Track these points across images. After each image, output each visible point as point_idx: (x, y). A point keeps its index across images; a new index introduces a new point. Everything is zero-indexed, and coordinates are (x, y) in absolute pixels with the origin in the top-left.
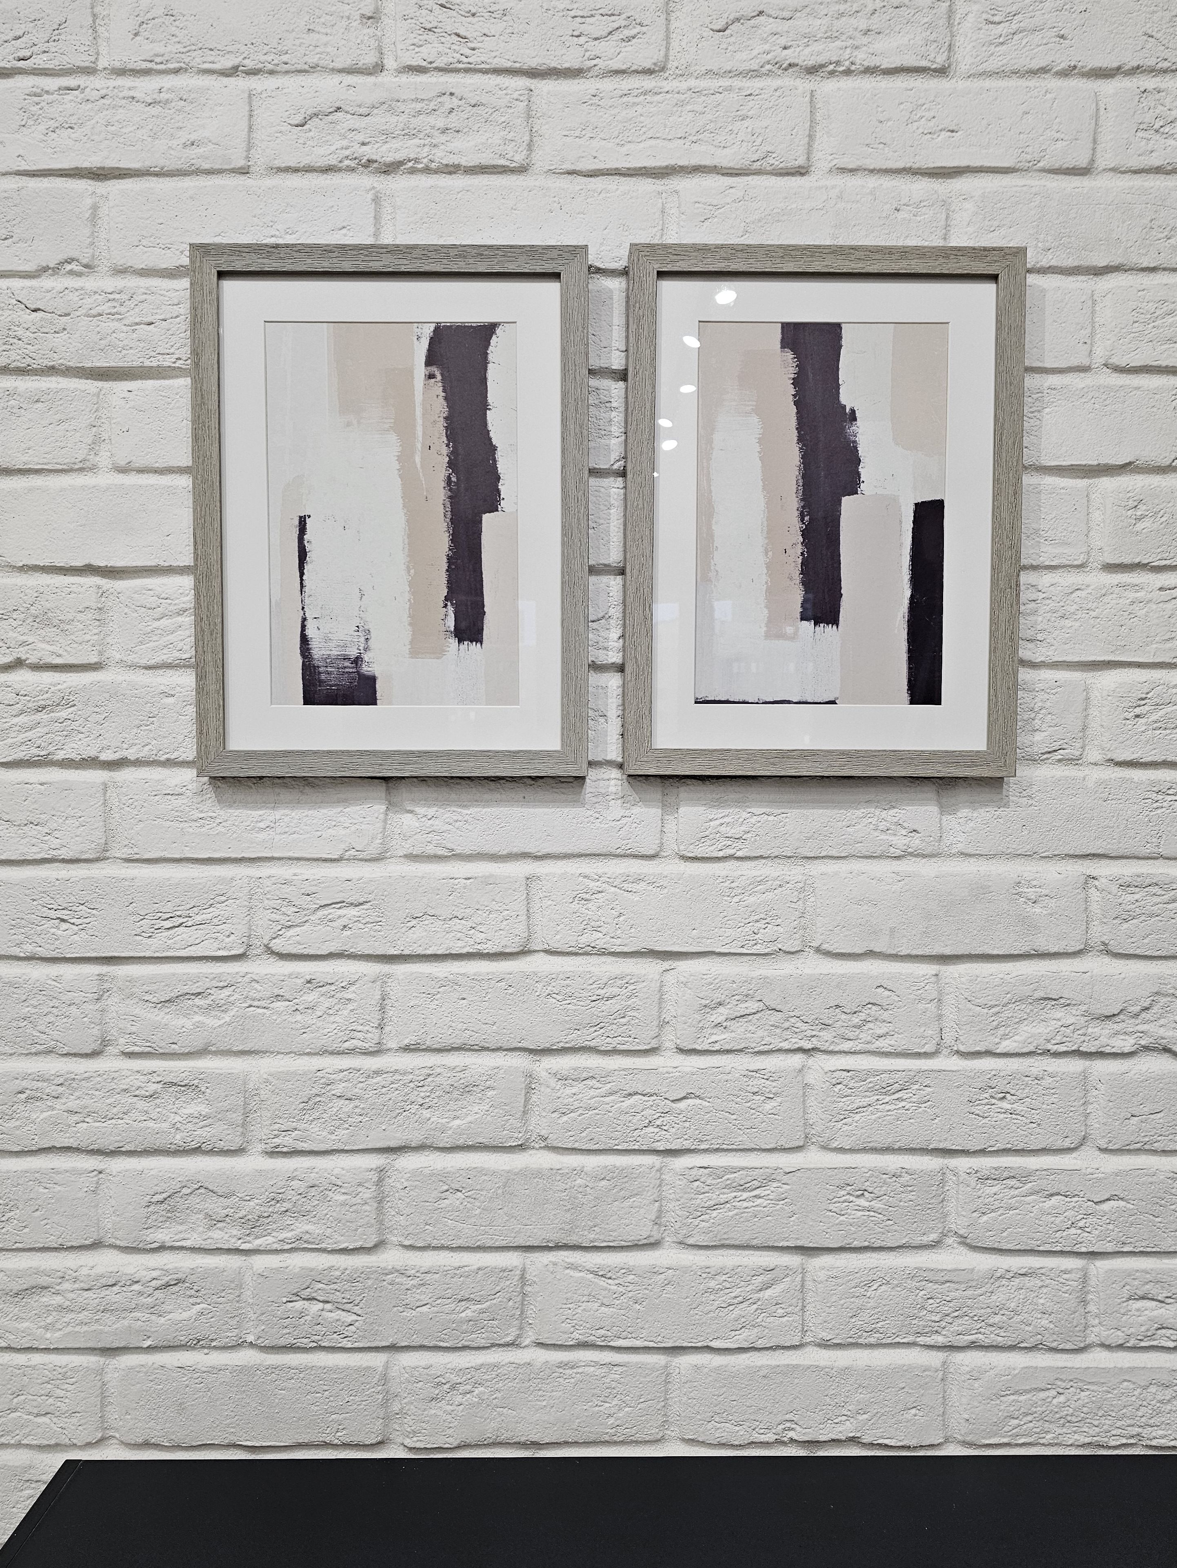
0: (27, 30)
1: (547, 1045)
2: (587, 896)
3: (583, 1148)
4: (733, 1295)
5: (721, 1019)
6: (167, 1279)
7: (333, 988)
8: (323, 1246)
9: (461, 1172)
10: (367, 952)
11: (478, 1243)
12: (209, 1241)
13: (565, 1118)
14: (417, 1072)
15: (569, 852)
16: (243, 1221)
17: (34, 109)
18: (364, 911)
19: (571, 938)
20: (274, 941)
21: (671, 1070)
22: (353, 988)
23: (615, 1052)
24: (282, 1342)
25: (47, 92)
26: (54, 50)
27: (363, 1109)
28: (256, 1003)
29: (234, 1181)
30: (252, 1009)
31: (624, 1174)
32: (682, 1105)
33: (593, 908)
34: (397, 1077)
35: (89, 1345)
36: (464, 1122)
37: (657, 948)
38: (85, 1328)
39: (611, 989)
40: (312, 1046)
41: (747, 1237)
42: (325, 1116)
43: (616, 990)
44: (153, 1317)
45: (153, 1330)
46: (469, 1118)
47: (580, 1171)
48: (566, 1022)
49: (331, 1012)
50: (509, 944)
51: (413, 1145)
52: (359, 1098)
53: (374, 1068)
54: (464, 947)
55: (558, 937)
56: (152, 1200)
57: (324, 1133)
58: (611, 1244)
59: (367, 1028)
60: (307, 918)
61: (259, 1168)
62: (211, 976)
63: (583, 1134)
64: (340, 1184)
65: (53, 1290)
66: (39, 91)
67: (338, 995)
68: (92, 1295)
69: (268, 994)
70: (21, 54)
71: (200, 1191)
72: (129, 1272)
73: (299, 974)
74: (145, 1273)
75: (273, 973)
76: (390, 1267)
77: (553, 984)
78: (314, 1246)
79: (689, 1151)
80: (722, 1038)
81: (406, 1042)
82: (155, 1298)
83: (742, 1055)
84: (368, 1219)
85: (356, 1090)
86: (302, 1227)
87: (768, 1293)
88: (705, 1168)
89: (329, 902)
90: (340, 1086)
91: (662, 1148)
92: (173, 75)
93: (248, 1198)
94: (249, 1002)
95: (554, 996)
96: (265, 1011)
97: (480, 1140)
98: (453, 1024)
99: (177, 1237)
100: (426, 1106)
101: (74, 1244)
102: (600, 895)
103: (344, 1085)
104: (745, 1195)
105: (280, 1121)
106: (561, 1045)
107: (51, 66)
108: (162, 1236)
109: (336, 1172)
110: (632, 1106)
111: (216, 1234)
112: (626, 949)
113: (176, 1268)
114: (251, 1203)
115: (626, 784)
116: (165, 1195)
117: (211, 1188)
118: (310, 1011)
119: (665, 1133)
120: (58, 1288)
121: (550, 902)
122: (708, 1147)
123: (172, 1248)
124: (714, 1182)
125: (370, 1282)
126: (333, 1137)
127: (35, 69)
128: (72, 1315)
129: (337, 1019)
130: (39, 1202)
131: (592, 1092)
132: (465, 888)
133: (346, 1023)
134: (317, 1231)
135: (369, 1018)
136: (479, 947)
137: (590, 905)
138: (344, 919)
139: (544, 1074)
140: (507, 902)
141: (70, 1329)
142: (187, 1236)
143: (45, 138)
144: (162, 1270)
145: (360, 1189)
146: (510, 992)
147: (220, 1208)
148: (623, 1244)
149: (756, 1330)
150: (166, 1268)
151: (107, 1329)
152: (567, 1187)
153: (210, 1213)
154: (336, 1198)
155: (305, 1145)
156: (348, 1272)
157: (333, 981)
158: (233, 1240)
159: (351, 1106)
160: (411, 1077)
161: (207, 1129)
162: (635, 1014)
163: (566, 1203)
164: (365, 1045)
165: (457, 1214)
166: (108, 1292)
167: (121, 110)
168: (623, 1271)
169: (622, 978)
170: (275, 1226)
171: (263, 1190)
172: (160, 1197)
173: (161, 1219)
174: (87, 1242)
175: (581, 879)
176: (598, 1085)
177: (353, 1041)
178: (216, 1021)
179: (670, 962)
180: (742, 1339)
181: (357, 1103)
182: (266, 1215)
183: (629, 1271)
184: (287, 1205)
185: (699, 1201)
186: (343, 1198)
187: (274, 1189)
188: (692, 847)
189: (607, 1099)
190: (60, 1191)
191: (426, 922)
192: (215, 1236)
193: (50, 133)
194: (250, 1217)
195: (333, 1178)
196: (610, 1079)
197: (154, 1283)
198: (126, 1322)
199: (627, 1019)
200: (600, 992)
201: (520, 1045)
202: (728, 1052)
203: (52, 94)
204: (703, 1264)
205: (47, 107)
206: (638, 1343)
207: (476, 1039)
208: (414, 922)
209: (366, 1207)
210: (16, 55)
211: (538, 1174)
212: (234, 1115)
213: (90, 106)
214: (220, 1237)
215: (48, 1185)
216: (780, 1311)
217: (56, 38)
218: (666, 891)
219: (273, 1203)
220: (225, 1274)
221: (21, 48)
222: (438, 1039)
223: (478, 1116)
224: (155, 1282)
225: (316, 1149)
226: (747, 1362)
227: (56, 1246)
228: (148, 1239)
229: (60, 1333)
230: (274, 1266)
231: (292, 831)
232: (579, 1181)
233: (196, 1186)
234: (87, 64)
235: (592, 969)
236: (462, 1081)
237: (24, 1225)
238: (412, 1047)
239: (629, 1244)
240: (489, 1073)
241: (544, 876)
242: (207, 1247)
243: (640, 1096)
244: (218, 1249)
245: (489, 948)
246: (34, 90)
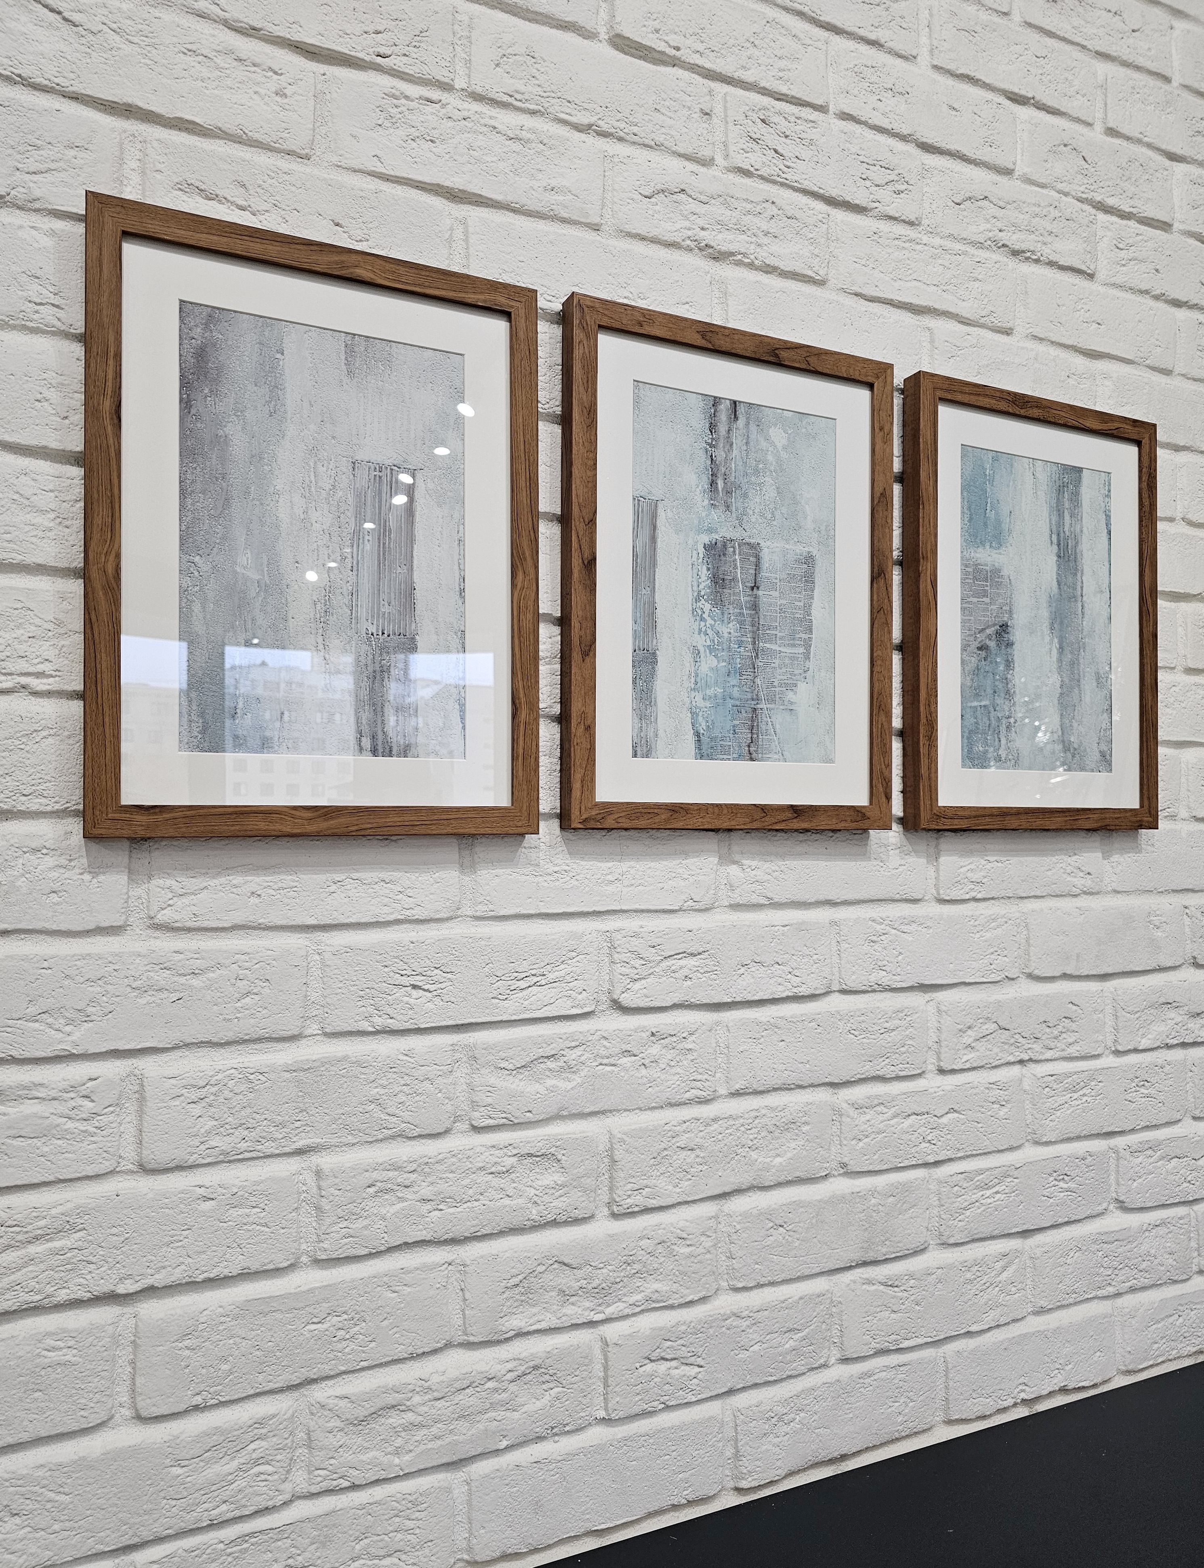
0: (388, 26)
1: (848, 1078)
2: (874, 938)
3: (876, 1169)
4: (982, 1282)
5: (969, 1041)
6: (523, 1368)
7: (674, 1039)
8: (670, 1302)
9: (783, 1208)
10: (705, 1002)
11: (799, 1274)
12: (564, 1318)
13: (861, 1144)
14: (747, 1116)
15: (862, 898)
16: (597, 1290)
17: (394, 111)
18: (702, 961)
19: (863, 978)
20: (623, 995)
21: (937, 1090)
22: (693, 1038)
23: (898, 1078)
24: (636, 1410)
25: (407, 98)
26: (415, 56)
27: (703, 1158)
28: (605, 1061)
29: (589, 1250)
30: (601, 1067)
31: (906, 1188)
32: (944, 1120)
33: (880, 949)
34: (731, 1122)
35: (444, 1461)
36: (785, 1159)
37: (926, 982)
38: (439, 1443)
39: (895, 1022)
40: (657, 1100)
41: (990, 1229)
42: (670, 1169)
43: (897, 1022)
44: (508, 1414)
45: (509, 1427)
46: (789, 1155)
47: (873, 1192)
48: (862, 1055)
49: (672, 1063)
50: (819, 986)
51: (744, 1187)
52: (700, 1147)
53: (712, 1116)
54: (784, 991)
55: (854, 977)
56: (509, 1285)
57: (670, 1187)
58: (898, 1254)
59: (706, 1076)
60: (652, 970)
61: (610, 1232)
62: (564, 1037)
63: (876, 1157)
64: (685, 1236)
65: (401, 1408)
66: (398, 93)
67: (680, 1046)
68: (445, 1404)
69: (617, 1050)
70: (383, 50)
71: (554, 1266)
72: (483, 1370)
73: (645, 1027)
74: (499, 1367)
75: (621, 1028)
76: (728, 1312)
77: (852, 1021)
78: (662, 1304)
79: (950, 1160)
80: (970, 1058)
81: (737, 1087)
82: (510, 1392)
83: (982, 1071)
84: (710, 1267)
85: (697, 1140)
86: (652, 1286)
87: (1005, 1275)
88: (962, 1173)
89: (673, 953)
90: (684, 1138)
91: (932, 1161)
92: (529, 116)
93: (602, 1265)
94: (600, 1060)
95: (853, 1032)
96: (613, 1068)
97: (798, 1174)
98: (775, 1066)
99: (531, 1321)
100: (754, 1147)
101: (426, 1350)
102: (883, 938)
103: (687, 1135)
104: (988, 1193)
105: (633, 1180)
106: (858, 1076)
107: (411, 72)
108: (517, 1322)
109: (682, 1224)
110: (911, 1126)
111: (569, 1310)
112: (904, 985)
113: (532, 1355)
114: (604, 1271)
115: (902, 836)
116: (520, 1277)
117: (566, 1261)
118: (654, 1065)
119: (933, 1146)
120: (408, 1403)
121: (847, 946)
122: (963, 1154)
123: (528, 1333)
124: (968, 1185)
125: (711, 1331)
126: (678, 1190)
127: (394, 70)
128: (425, 1431)
129: (678, 1070)
130: (387, 1309)
131: (881, 1117)
132: (783, 934)
133: (688, 1073)
134: (665, 1288)
135: (707, 1066)
136: (795, 990)
137: (876, 947)
138: (685, 970)
139: (845, 1105)
140: (816, 946)
141: (422, 1447)
142: (541, 1318)
143: (404, 145)
144: (519, 1359)
145: (703, 1238)
146: (819, 1031)
147: (573, 1282)
148: (907, 1252)
149: (999, 1310)
150: (522, 1356)
151: (461, 1438)
152: (865, 1207)
153: (564, 1288)
154: (682, 1251)
155: (654, 1202)
156: (693, 1324)
157: (675, 1032)
158: (586, 1313)
159: (693, 1156)
160: (742, 1121)
161: (562, 1199)
162: (910, 1042)
163: (864, 1223)
164: (704, 1093)
165: (781, 1249)
166: (461, 1397)
167: (481, 137)
168: (906, 1277)
169: (902, 1012)
170: (625, 1290)
171: (616, 1255)
172: (515, 1280)
173: (516, 1304)
174: (439, 1345)
175: (870, 923)
176: (885, 1110)
177: (693, 1091)
178: (568, 1083)
179: (930, 994)
180: (989, 1319)
181: (698, 1152)
182: (618, 1280)
183: (911, 1276)
184: (637, 1266)
185: (958, 1204)
186: (688, 1250)
187: (626, 1252)
188: (948, 891)
189: (892, 1122)
190: (409, 1293)
191: (753, 969)
192: (569, 1312)
193: (410, 141)
194: (604, 1285)
195: (679, 1231)
196: (894, 1103)
197: (510, 1376)
198: (481, 1426)
199: (906, 1047)
200: (886, 1025)
201: (827, 1080)
202: (974, 1069)
203: (412, 101)
204: (961, 1259)
205: (407, 113)
206: (920, 1341)
207: (793, 1079)
208: (743, 970)
209: (708, 1256)
210: (376, 50)
211: (842, 1199)
212: (589, 1180)
213: (450, 124)
214: (573, 1313)
215: (397, 1288)
216: (1013, 1289)
217: (417, 44)
218: (931, 930)
219: (624, 1267)
220: (579, 1350)
221: (382, 43)
222: (763, 1081)
223: (796, 1151)
224: (511, 1374)
225: (664, 1205)
226: (993, 1339)
227: (406, 1356)
228: (504, 1329)
229: (411, 1455)
230: (627, 1332)
231: (637, 884)
232: (873, 1201)
233: (551, 1262)
234: (446, 80)
235: (878, 1005)
236: (783, 1120)
237: (370, 1339)
238: (741, 1091)
239: (911, 1251)
240: (805, 1109)
241: (842, 922)
242: (561, 1325)
243: (915, 1116)
244: (572, 1325)
245: (804, 991)
246: (393, 91)
